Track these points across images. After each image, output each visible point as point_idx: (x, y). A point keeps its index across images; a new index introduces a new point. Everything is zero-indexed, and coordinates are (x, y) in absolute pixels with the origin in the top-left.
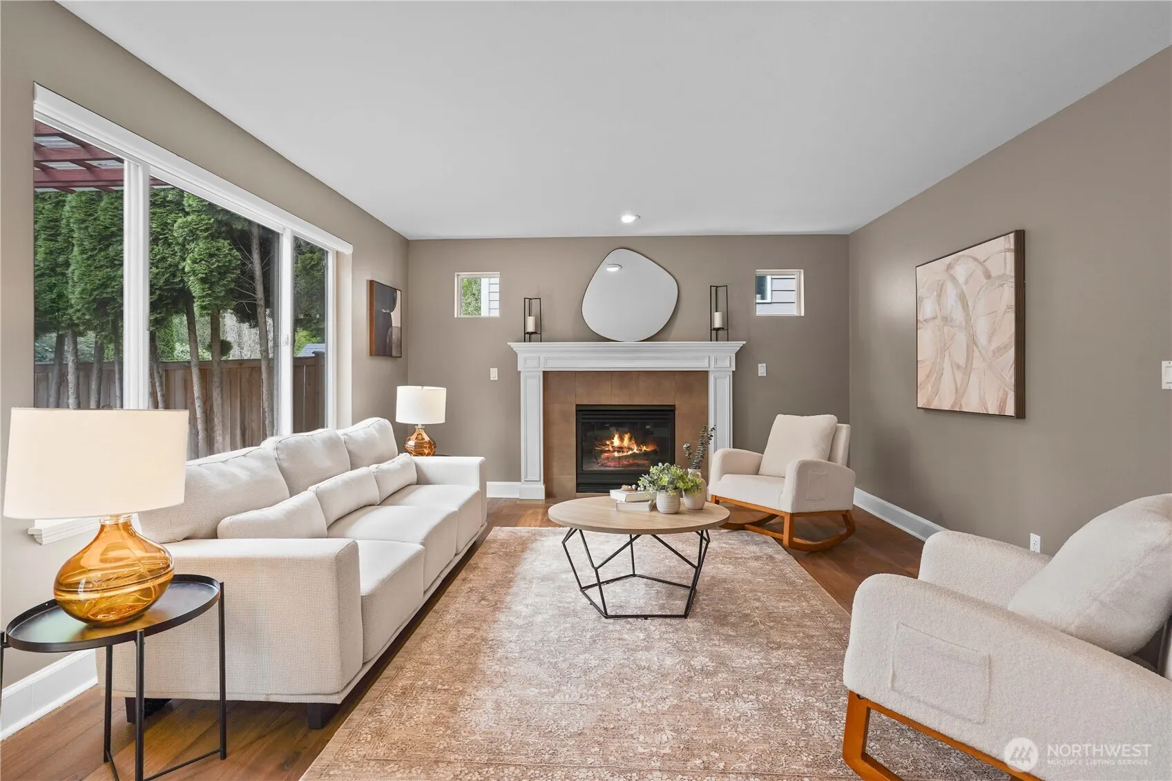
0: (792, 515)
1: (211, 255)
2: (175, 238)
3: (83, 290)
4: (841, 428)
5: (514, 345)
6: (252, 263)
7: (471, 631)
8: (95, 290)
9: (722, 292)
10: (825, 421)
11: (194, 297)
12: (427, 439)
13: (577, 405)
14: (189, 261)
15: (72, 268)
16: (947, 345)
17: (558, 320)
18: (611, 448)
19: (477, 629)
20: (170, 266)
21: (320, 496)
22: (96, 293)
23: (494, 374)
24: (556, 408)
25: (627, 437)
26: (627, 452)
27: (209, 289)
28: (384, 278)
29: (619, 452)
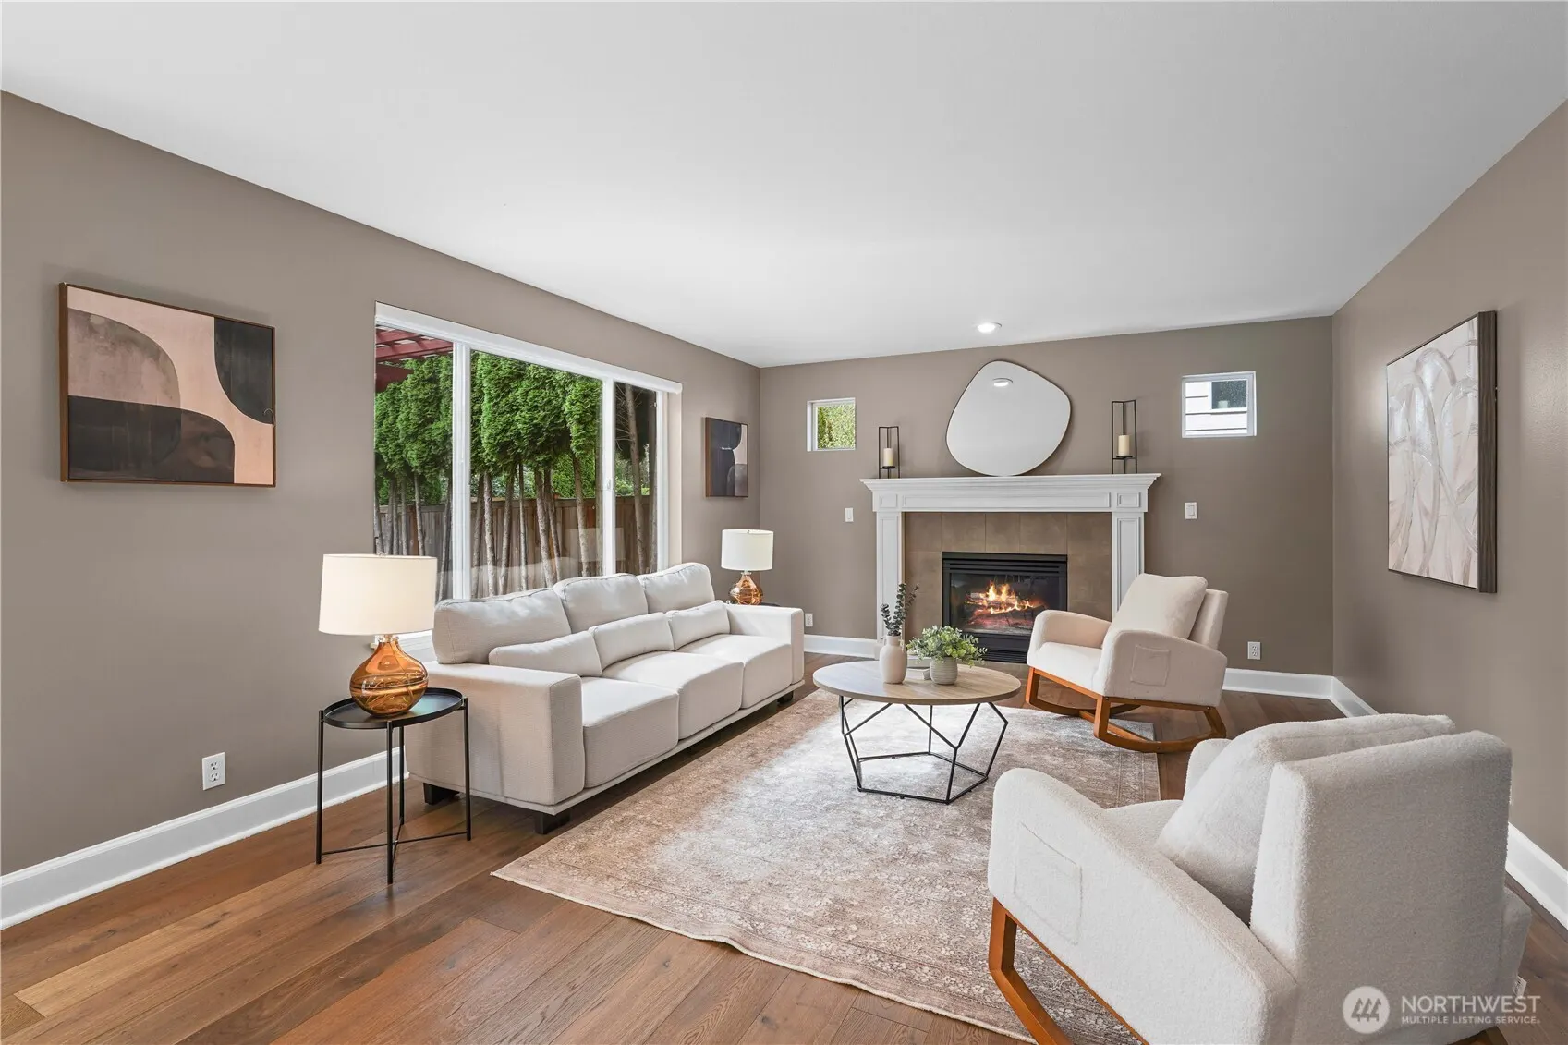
0: (1106, 699)
1: (585, 396)
2: (558, 381)
3: (490, 435)
4: (1213, 595)
5: (868, 482)
6: (625, 399)
7: (718, 782)
8: (498, 435)
9: (1130, 406)
10: (1188, 584)
11: (571, 438)
12: (753, 586)
13: (943, 553)
14: (567, 403)
15: (484, 415)
16: (1416, 481)
17: (919, 452)
18: (986, 604)
19: (725, 781)
20: (555, 407)
21: (596, 637)
22: (498, 437)
23: (849, 515)
24: (919, 556)
25: (1005, 589)
26: (1006, 609)
27: (584, 429)
28: (725, 414)
29: (995, 608)
